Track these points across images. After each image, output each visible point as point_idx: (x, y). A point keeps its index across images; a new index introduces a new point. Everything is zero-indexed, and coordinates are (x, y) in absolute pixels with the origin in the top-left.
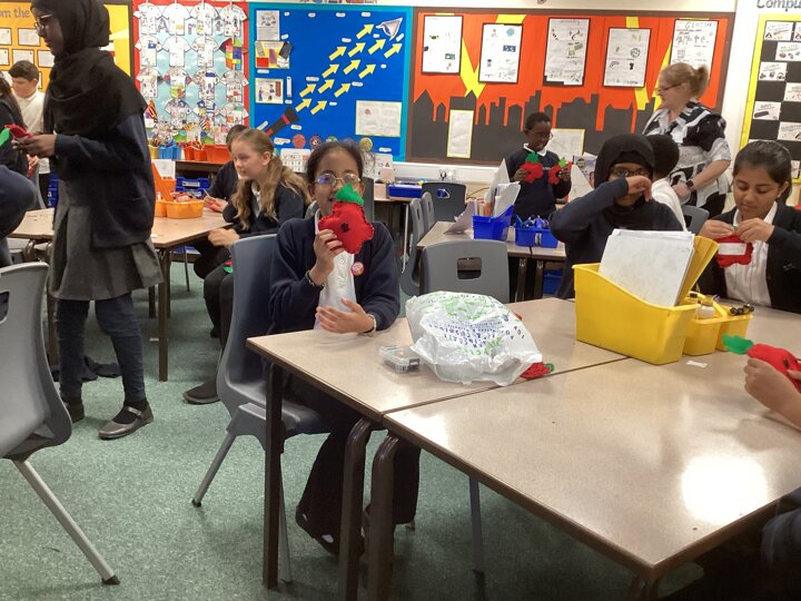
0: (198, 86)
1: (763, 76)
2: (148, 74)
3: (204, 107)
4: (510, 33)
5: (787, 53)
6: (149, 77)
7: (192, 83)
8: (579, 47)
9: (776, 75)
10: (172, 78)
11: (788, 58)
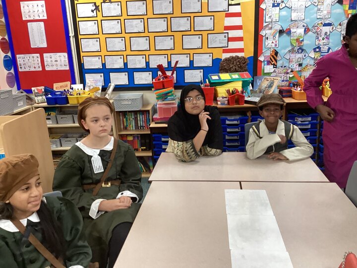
0: (315, 35)
2: (271, 28)
3: (320, 51)
6: (272, 31)
7: (310, 33)
10: (292, 30)
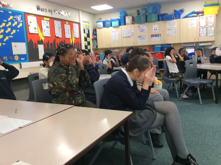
4: (47, 23)
5: (86, 32)
8: (60, 28)
9: (86, 36)
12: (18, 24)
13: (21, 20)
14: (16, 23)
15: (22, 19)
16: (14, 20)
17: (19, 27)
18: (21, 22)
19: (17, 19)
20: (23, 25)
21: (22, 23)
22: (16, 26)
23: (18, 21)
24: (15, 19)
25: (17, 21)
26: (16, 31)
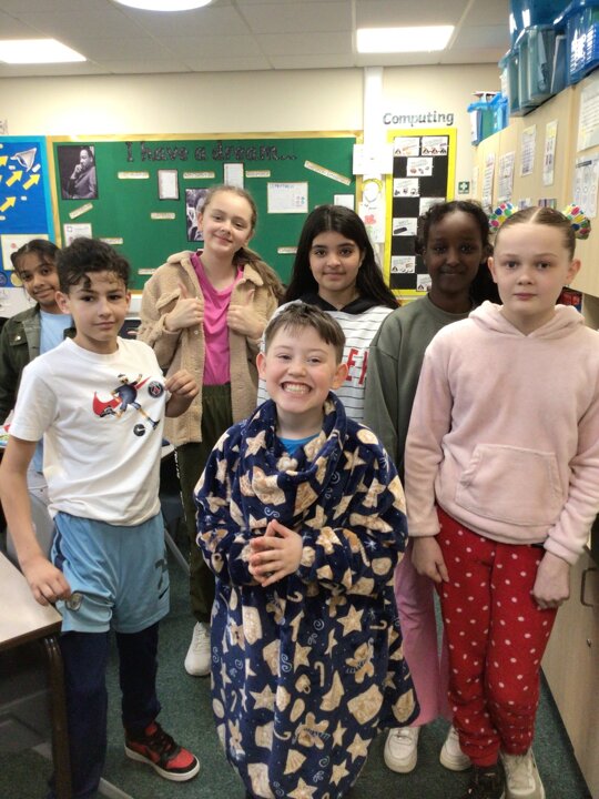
1: (397, 193)
5: (417, 169)
9: (409, 191)
11: (419, 174)
12: (26, 177)
13: (33, 166)
14: (18, 175)
15: (38, 160)
16: (11, 167)
17: (26, 186)
18: (35, 170)
19: (22, 161)
20: (41, 180)
21: (39, 172)
22: (18, 184)
23: (24, 169)
24: (15, 163)
25: (19, 167)
26: (18, 201)
